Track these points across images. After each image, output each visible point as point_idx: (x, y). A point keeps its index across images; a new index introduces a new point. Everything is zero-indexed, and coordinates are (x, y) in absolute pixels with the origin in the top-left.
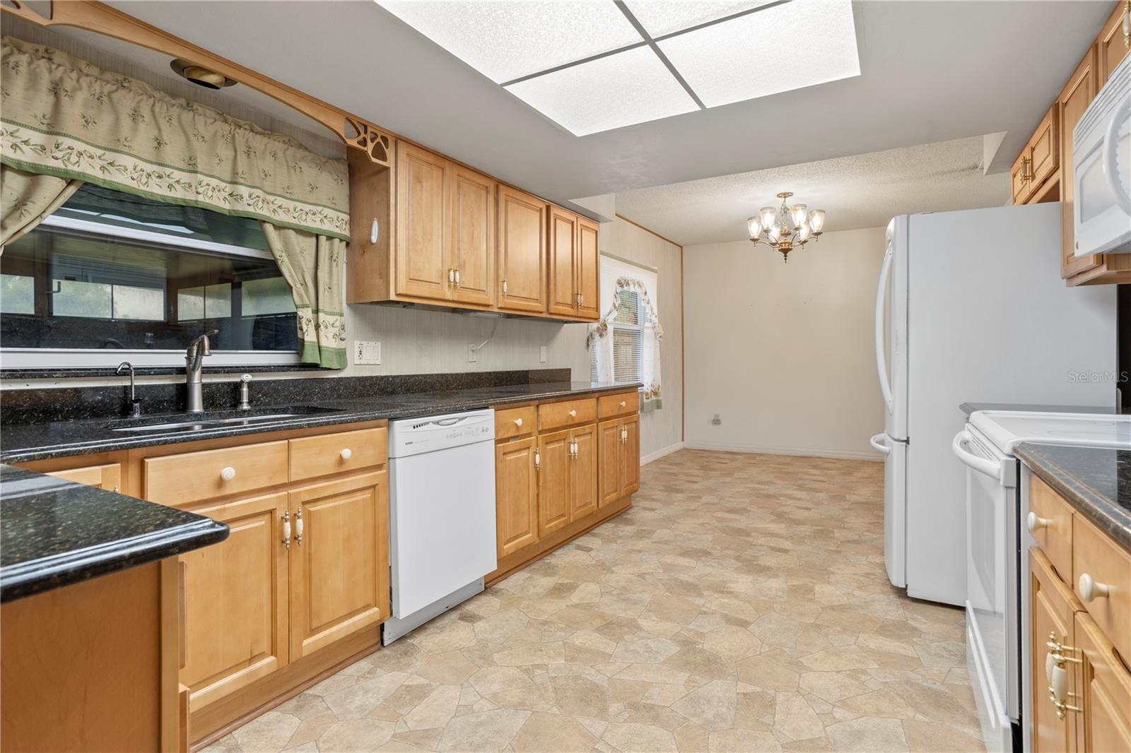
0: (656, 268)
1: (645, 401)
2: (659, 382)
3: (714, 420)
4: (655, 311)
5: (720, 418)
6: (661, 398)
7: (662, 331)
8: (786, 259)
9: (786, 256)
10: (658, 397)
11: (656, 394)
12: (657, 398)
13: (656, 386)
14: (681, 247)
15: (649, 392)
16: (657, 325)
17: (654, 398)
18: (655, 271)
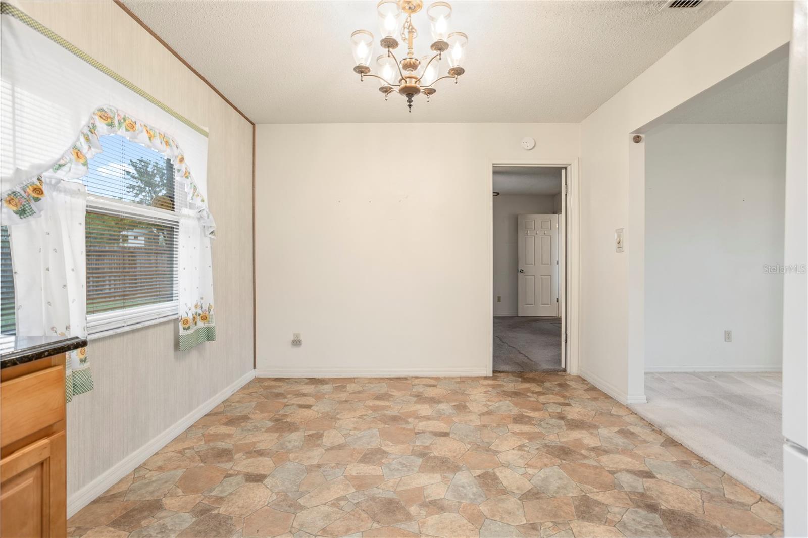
0: (206, 129)
1: (182, 332)
2: (210, 299)
3: (293, 341)
4: (203, 190)
5: (302, 338)
6: (212, 325)
7: (214, 225)
8: (410, 106)
9: (410, 101)
10: (208, 322)
11: (204, 318)
12: (206, 325)
13: (205, 307)
14: (253, 124)
15: (191, 317)
16: (204, 214)
17: (201, 324)
18: (206, 135)
